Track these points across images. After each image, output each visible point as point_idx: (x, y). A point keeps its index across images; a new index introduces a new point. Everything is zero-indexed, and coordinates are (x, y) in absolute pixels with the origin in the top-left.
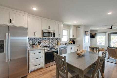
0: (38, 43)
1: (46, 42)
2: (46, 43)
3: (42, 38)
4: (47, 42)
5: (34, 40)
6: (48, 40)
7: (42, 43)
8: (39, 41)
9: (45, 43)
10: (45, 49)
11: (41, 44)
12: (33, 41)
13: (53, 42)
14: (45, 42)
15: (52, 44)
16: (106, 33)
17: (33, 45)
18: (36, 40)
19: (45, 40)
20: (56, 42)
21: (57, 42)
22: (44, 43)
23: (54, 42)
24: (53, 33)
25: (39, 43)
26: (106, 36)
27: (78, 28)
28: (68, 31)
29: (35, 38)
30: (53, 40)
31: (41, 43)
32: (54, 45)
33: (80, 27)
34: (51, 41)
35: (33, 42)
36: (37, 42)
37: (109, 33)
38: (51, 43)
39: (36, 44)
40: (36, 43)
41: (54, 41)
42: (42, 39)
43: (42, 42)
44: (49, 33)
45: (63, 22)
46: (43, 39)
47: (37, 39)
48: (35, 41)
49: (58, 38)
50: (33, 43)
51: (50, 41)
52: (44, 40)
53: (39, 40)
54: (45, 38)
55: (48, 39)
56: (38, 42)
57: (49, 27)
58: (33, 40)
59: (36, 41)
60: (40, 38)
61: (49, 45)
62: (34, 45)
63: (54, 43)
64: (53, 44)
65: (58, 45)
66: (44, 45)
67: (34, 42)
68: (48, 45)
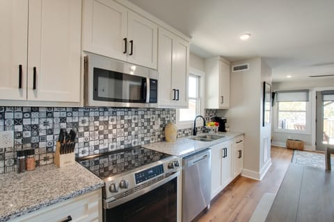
0: (61, 140)
1: (110, 132)
2: (110, 136)
3: (87, 110)
4: (115, 127)
5: (27, 122)
6: (122, 117)
7: (86, 134)
8: (64, 125)
9: (106, 137)
10: (104, 188)
11: (81, 140)
12: (19, 128)
13: (145, 128)
14: (101, 128)
15: (140, 136)
16: (307, 91)
17: (20, 153)
18: (46, 124)
19: (101, 119)
20: (157, 127)
21: (164, 127)
22: (101, 133)
23: (147, 126)
24: (151, 80)
25: (68, 141)
26: (307, 101)
27: (235, 69)
28: (202, 80)
29: (35, 109)
30: (143, 116)
31: (82, 135)
32: (148, 142)
33: (245, 67)
34: (137, 125)
35: (18, 135)
36: (50, 132)
37: (317, 92)
38: (133, 133)
39: (42, 145)
40: (43, 139)
41: (148, 120)
42: (86, 113)
43: (87, 129)
44: (118, 76)
45: (191, 37)
46: (92, 114)
47: (50, 112)
48: (34, 128)
49: (164, 110)
50: (25, 141)
51: (129, 121)
52: (96, 118)
53: (69, 120)
54: (105, 109)
55: (119, 113)
56: (57, 132)
57: (128, 47)
58: (18, 122)
59: (42, 127)
60: (75, 109)
61: (126, 142)
62: (29, 153)
63: (148, 131)
64: (143, 139)
65: (164, 139)
66: (96, 147)
67: (27, 134)
68: (122, 143)
